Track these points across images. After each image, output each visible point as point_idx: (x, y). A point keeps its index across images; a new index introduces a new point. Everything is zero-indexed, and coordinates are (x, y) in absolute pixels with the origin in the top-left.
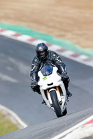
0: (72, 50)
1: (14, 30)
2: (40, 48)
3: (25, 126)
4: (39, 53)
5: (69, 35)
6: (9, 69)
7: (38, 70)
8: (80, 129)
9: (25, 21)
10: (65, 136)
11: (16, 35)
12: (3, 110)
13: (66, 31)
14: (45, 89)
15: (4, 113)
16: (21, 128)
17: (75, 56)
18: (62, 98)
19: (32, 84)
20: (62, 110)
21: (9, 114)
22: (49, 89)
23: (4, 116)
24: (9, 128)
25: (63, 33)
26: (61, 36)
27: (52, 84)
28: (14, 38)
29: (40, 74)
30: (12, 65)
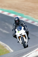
0: (32, 20)
1: (8, 12)
2: (16, 19)
3: (12, 51)
4: (16, 21)
5: (30, 14)
6: (6, 28)
7: (16, 28)
8: (35, 52)
9: (12, 8)
10: (29, 55)
11: (9, 14)
12: (3, 44)
13: (29, 12)
14: (19, 36)
15: (4, 46)
16: (11, 52)
17: (33, 22)
18: (26, 40)
19: (13, 34)
20: (26, 45)
21: (6, 46)
22: (20, 36)
23: (4, 47)
24: (6, 52)
25: (28, 13)
26: (27, 14)
27: (22, 34)
28: (8, 15)
29: (16, 30)
30: (7, 26)
